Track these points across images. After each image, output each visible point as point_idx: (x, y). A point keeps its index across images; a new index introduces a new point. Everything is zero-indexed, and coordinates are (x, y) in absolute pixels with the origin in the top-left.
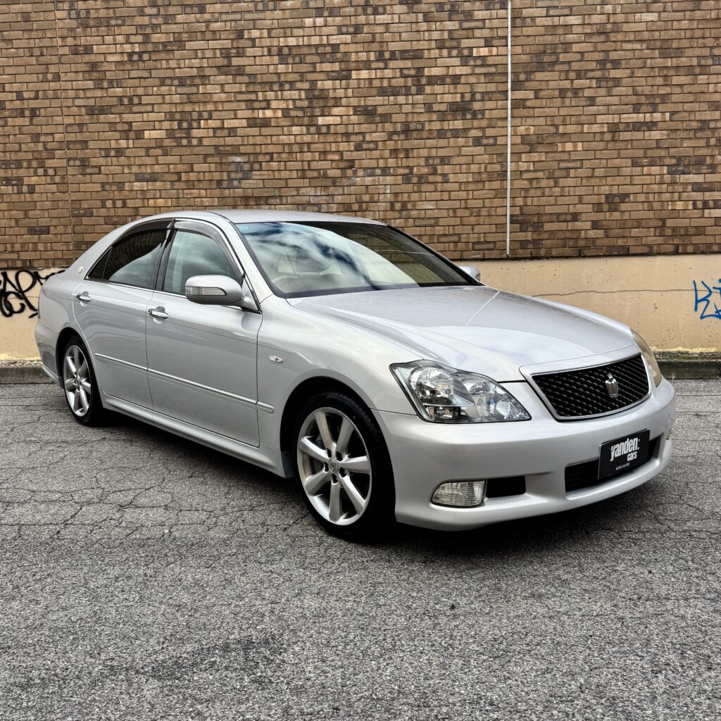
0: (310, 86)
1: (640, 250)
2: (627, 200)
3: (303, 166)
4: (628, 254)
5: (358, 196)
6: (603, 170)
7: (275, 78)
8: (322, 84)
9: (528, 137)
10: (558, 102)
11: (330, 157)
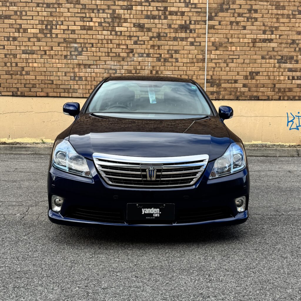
0: (113, 12)
1: (263, 98)
2: (259, 74)
3: (108, 51)
4: (259, 100)
5: (135, 66)
6: (249, 60)
7: (95, 7)
8: (118, 11)
9: (215, 43)
10: (229, 27)
11: (122, 47)
